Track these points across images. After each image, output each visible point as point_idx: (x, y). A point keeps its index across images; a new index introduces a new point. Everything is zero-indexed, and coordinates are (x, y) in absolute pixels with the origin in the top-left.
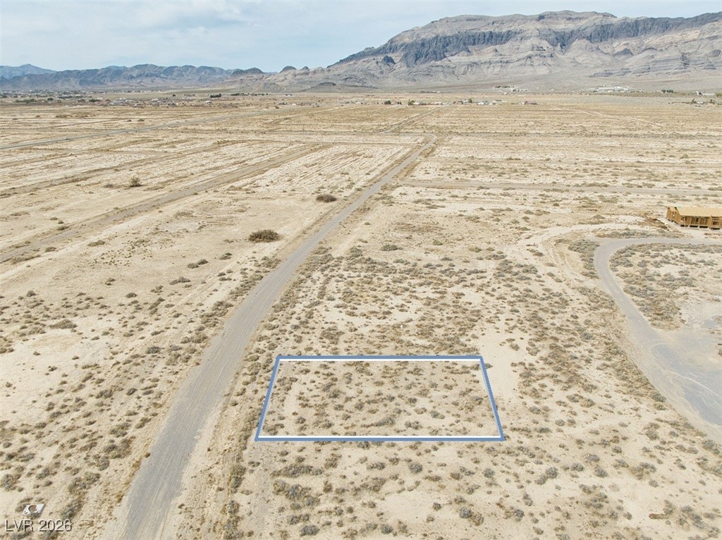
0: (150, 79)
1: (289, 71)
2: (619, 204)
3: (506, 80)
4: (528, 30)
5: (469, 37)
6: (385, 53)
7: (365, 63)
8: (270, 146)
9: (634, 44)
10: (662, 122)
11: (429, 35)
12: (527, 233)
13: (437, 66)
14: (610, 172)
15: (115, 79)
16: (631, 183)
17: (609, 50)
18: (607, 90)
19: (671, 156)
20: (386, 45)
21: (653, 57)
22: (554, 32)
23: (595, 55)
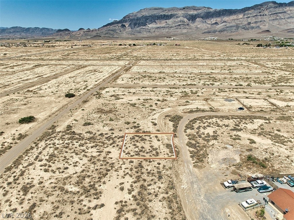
0: (19, 33)
1: (82, 30)
2: (198, 94)
3: (171, 35)
4: (179, 14)
5: (156, 16)
6: (122, 23)
7: (114, 27)
8: (59, 67)
9: (219, 20)
10: (225, 53)
11: (139, 16)
12: (154, 112)
13: (143, 29)
14: (199, 78)
15: (3, 33)
16: (205, 83)
17: (210, 22)
18: (208, 39)
19: (224, 70)
20: (122, 19)
21: (226, 25)
22: (189, 15)
23: (205, 25)
